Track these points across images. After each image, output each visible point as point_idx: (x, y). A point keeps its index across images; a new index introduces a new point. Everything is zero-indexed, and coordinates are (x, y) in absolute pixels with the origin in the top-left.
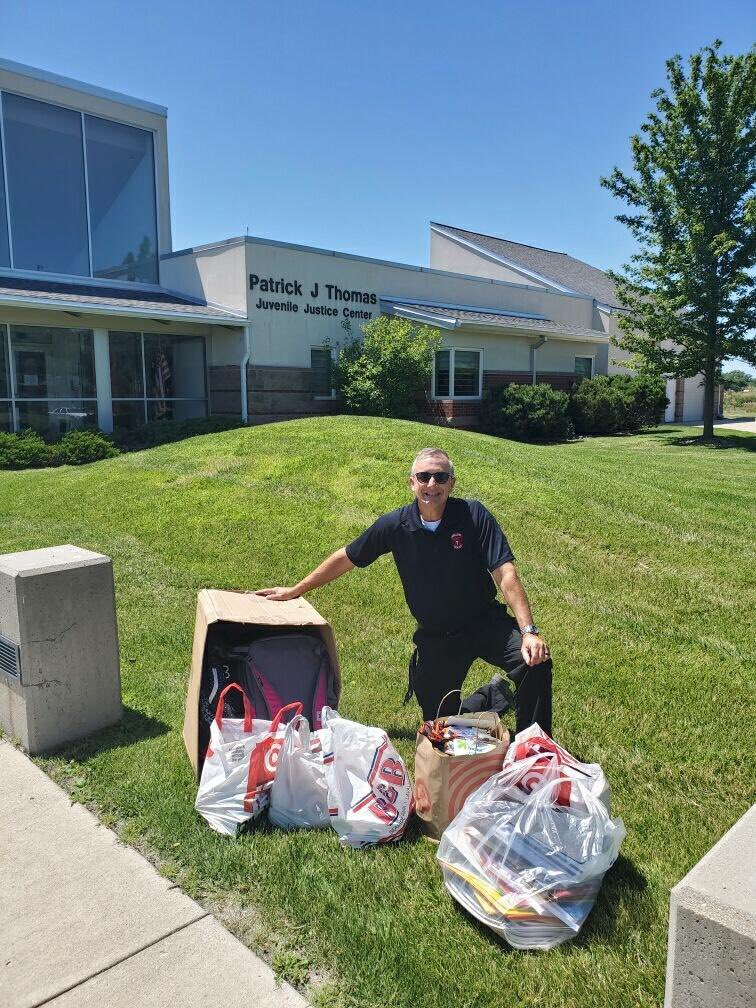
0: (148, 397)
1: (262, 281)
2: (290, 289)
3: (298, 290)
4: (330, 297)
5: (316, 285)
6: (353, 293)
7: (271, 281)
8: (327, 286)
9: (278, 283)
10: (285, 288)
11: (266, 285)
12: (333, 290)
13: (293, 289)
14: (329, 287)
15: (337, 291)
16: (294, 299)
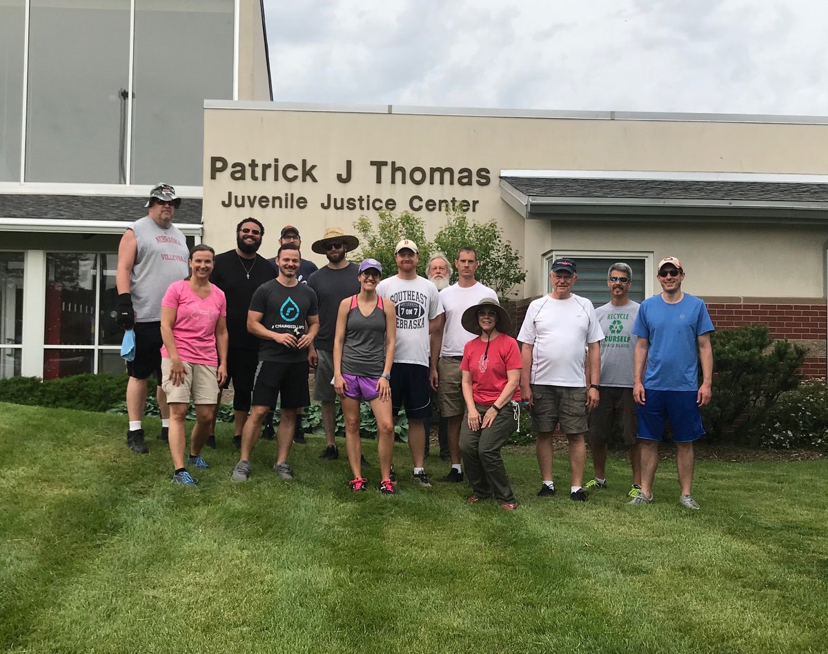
0: (99, 344)
1: (234, 165)
2: (291, 173)
3: (308, 173)
4: (379, 181)
5: (349, 163)
6: (433, 171)
7: (253, 165)
8: (373, 163)
9: (266, 167)
10: (284, 172)
11: (243, 171)
12: (386, 171)
13: (299, 173)
14: (379, 165)
15: (395, 169)
16: (298, 189)
